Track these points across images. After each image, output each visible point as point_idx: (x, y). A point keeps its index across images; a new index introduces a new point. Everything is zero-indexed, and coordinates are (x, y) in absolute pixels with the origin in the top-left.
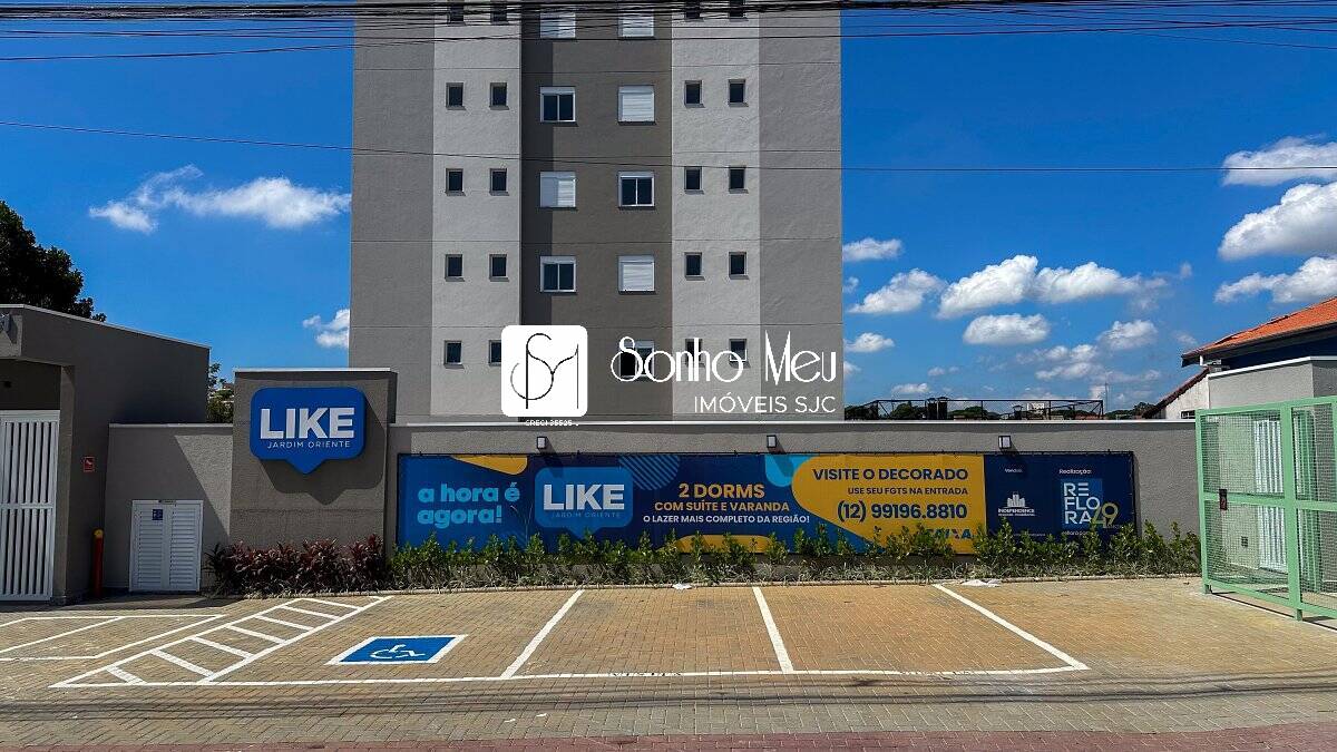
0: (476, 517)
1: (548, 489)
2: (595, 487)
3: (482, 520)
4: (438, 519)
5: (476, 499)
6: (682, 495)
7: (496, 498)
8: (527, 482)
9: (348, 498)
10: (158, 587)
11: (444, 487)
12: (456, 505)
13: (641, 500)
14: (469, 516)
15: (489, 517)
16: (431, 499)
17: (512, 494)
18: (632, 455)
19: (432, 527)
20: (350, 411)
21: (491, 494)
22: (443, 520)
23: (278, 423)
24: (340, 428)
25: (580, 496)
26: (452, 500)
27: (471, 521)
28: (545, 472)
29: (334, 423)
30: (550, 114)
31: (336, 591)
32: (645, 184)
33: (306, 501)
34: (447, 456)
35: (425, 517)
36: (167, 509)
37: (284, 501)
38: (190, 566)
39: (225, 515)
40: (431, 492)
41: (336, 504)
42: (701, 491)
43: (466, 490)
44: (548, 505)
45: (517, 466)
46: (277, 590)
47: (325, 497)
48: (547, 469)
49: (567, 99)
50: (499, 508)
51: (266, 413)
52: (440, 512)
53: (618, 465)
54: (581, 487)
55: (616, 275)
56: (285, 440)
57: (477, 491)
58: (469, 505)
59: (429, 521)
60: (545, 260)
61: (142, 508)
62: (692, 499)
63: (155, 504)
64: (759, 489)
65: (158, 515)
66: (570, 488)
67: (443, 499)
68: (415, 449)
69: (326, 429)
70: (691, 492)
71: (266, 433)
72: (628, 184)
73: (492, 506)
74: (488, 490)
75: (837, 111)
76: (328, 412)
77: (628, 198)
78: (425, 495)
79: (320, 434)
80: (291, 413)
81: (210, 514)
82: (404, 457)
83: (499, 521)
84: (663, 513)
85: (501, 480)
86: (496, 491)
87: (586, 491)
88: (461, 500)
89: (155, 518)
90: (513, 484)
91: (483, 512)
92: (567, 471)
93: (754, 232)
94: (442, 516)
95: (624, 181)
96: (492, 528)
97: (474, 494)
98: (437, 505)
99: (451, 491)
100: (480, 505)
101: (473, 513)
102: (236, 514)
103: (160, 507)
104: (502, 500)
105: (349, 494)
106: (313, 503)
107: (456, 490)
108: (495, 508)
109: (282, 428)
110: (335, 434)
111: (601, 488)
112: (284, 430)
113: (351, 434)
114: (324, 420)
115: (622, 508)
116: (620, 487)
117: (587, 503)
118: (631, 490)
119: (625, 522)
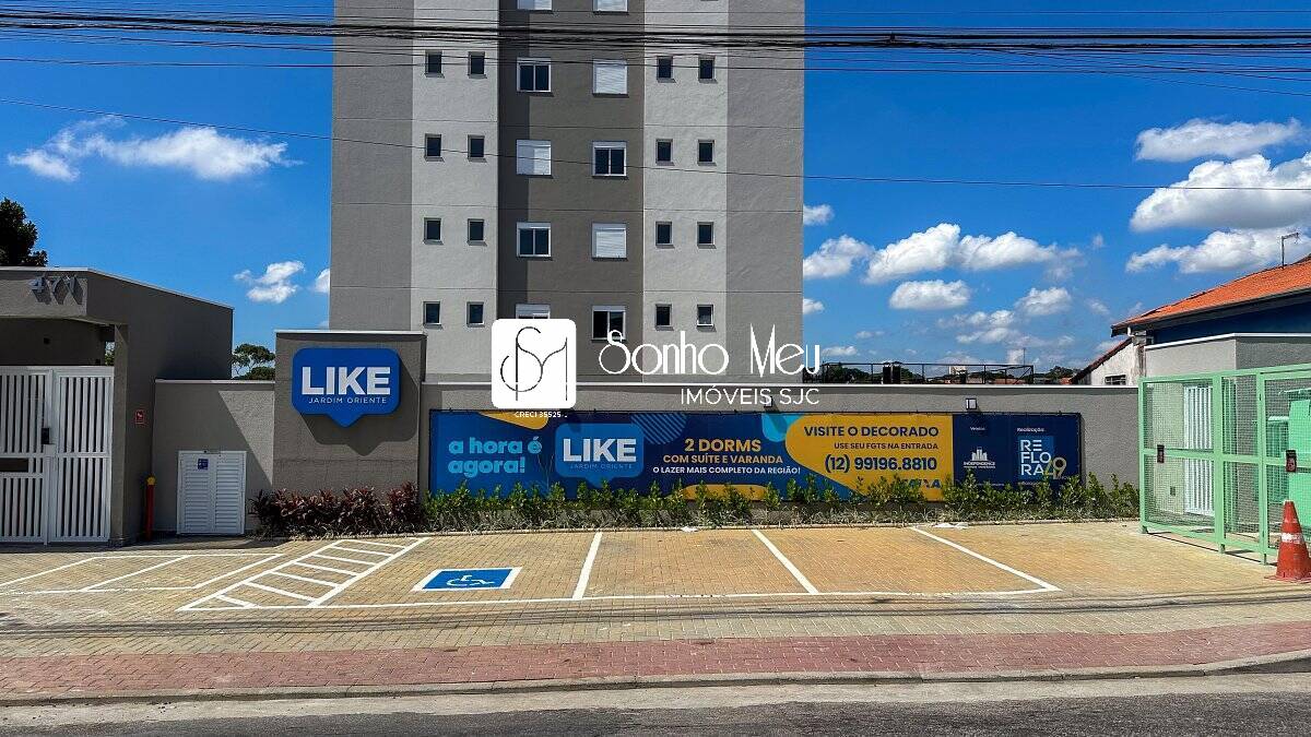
0: (501, 468)
1: (567, 443)
2: (610, 442)
3: (508, 470)
4: (467, 469)
5: (502, 451)
6: (688, 449)
7: (520, 450)
8: (547, 433)
9: (385, 449)
10: (203, 530)
11: (472, 439)
12: (482, 457)
13: (651, 453)
14: (496, 467)
15: (512, 467)
16: (461, 450)
17: (535, 447)
18: (647, 413)
19: (462, 475)
20: (387, 370)
21: (515, 447)
22: (472, 470)
23: (319, 380)
24: (377, 386)
25: (596, 449)
26: (479, 452)
27: (497, 471)
28: (565, 427)
29: (372, 381)
30: (526, 84)
31: (376, 533)
32: (618, 155)
33: (345, 452)
34: (475, 412)
35: (454, 467)
36: (212, 458)
37: (324, 451)
38: (236, 510)
39: (268, 465)
40: (461, 445)
41: (373, 455)
42: (704, 445)
43: (491, 443)
44: (568, 457)
45: (539, 422)
46: (321, 533)
47: (363, 450)
48: (567, 424)
49: (543, 71)
50: (523, 459)
51: (307, 371)
52: (468, 463)
53: (630, 421)
54: (597, 442)
55: (589, 242)
56: (325, 396)
57: (503, 444)
58: (494, 457)
59: (459, 471)
60: (521, 226)
61: (188, 458)
62: (697, 452)
63: (200, 455)
64: (756, 445)
65: (203, 464)
66: (587, 442)
67: (472, 451)
68: (445, 407)
69: (364, 386)
70: (696, 446)
71: (307, 389)
72: (602, 154)
73: (517, 457)
74: (513, 443)
75: (801, 91)
76: (366, 370)
77: (602, 168)
78: (456, 447)
79: (358, 391)
80: (331, 371)
81: (253, 464)
82: (436, 413)
83: (523, 471)
84: (671, 465)
85: (523, 434)
86: (520, 444)
87: (602, 444)
88: (488, 451)
89: (200, 467)
90: (536, 438)
91: (508, 463)
92: (584, 426)
93: (722, 203)
94: (471, 467)
95: (598, 151)
96: (516, 477)
97: (500, 447)
98: (466, 456)
99: (479, 443)
100: (506, 456)
101: (498, 464)
102: (278, 463)
103: (205, 457)
104: (525, 452)
105: (385, 446)
106: (354, 454)
107: (483, 442)
108: (519, 460)
109: (324, 385)
110: (372, 390)
111: (615, 443)
112: (325, 387)
113: (387, 391)
114: (362, 379)
115: (634, 460)
116: (633, 442)
117: (602, 456)
118: (642, 444)
119: (636, 473)
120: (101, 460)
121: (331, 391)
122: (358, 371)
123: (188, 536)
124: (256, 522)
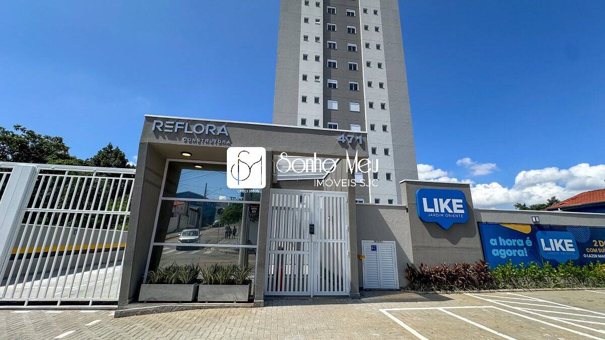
0: (517, 253)
1: (542, 240)
2: (561, 241)
3: (520, 255)
4: (501, 254)
5: (515, 245)
6: (595, 245)
7: (522, 244)
8: (532, 236)
9: (464, 242)
11: (500, 238)
12: (506, 247)
13: (581, 247)
14: (513, 253)
15: (523, 253)
16: (496, 244)
17: (529, 243)
18: (572, 227)
19: (499, 257)
20: (461, 201)
21: (520, 243)
22: (503, 254)
24: (458, 209)
25: (556, 245)
26: (505, 245)
27: (515, 255)
28: (539, 233)
29: (455, 206)
33: (445, 243)
34: (498, 225)
35: (495, 253)
36: (378, 245)
37: (436, 242)
38: (393, 276)
40: (495, 240)
41: (458, 245)
42: (602, 244)
43: (509, 240)
44: (545, 248)
45: (527, 230)
47: (454, 242)
48: (539, 231)
50: (525, 249)
51: (425, 200)
52: (501, 250)
53: (566, 231)
54: (555, 240)
56: (435, 213)
57: (514, 241)
58: (512, 248)
59: (497, 254)
61: (366, 245)
62: (599, 247)
63: (372, 243)
65: (374, 248)
66: (551, 241)
67: (501, 244)
68: (484, 220)
69: (452, 209)
70: (598, 244)
71: (426, 209)
73: (522, 248)
74: (519, 241)
78: (493, 242)
80: (435, 200)
81: (399, 249)
82: (480, 224)
83: (526, 255)
84: (591, 253)
85: (522, 236)
86: (522, 241)
87: (558, 242)
88: (508, 244)
89: (373, 250)
90: (528, 238)
91: (519, 251)
92: (548, 232)
93: (393, 167)
94: (502, 252)
96: (523, 259)
97: (513, 242)
98: (499, 247)
99: (503, 240)
100: (517, 247)
101: (515, 251)
102: (415, 248)
103: (374, 244)
104: (525, 246)
105: (463, 240)
106: (450, 244)
107: (505, 240)
108: (523, 249)
110: (456, 211)
111: (563, 241)
112: (434, 208)
113: (462, 212)
114: (450, 205)
115: (574, 251)
116: (571, 241)
117: (560, 248)
118: (575, 242)
119: (577, 257)
120: (341, 244)
121: (437, 211)
122: (448, 201)
123: (370, 290)
124: (405, 283)
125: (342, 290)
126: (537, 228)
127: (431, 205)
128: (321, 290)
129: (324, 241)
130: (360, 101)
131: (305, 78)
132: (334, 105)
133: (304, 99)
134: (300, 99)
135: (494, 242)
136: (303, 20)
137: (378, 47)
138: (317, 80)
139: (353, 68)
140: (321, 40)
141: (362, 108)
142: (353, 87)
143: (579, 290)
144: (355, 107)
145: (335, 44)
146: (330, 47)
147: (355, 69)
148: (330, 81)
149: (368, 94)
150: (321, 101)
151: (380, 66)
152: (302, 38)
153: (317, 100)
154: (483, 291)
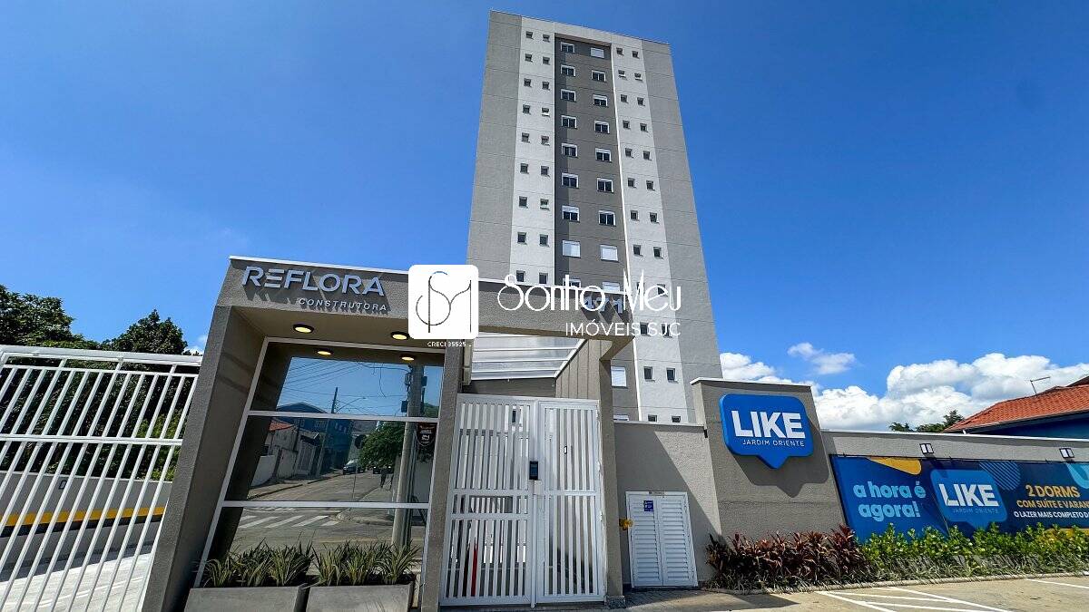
0: (901, 511)
1: (942, 487)
2: (973, 487)
3: (907, 515)
4: (874, 513)
5: (896, 495)
6: (1031, 495)
7: (909, 495)
8: (924, 478)
9: (809, 492)
11: (870, 483)
12: (882, 501)
13: (1009, 497)
14: (894, 511)
15: (912, 511)
16: (864, 494)
17: (920, 492)
18: (989, 461)
19: (871, 519)
21: (905, 491)
22: (879, 513)
24: (794, 430)
25: (966, 495)
26: (879, 496)
27: (898, 515)
28: (935, 474)
29: (788, 425)
33: (775, 493)
34: (865, 458)
35: (865, 511)
36: (657, 500)
37: (760, 493)
38: (684, 559)
40: (862, 488)
41: (800, 497)
42: (1041, 491)
43: (885, 487)
44: (948, 502)
45: (915, 468)
47: (791, 491)
48: (935, 471)
50: (914, 503)
51: (735, 414)
52: (874, 506)
53: (980, 469)
54: (964, 487)
56: (755, 438)
57: (895, 488)
58: (892, 501)
59: (868, 515)
61: (635, 500)
62: (1038, 498)
63: (645, 496)
64: (1069, 492)
65: (649, 506)
66: (957, 487)
67: (873, 495)
68: (840, 451)
69: (784, 430)
70: (1035, 492)
71: (739, 432)
73: (908, 501)
74: (902, 488)
80: (754, 415)
81: (695, 507)
82: (834, 458)
83: (918, 515)
84: (1025, 509)
85: (905, 478)
86: (907, 488)
87: (968, 489)
88: (886, 495)
89: (647, 510)
90: (918, 483)
91: (905, 507)
92: (949, 472)
94: (877, 510)
96: (916, 521)
97: (893, 491)
98: (869, 500)
99: (876, 487)
100: (900, 501)
101: (897, 507)
102: (723, 505)
103: (649, 498)
104: (915, 498)
105: (807, 488)
106: (784, 496)
107: (880, 486)
108: (912, 504)
109: (751, 427)
110: (791, 435)
111: (977, 487)
112: (753, 429)
113: (802, 435)
114: (780, 423)
115: (997, 505)
116: (989, 487)
117: (973, 501)
118: (997, 490)
119: (1003, 518)
120: (589, 498)
121: (758, 434)
122: (776, 415)
123: (644, 590)
124: (709, 574)
125: (591, 591)
126: (931, 463)
127: (747, 424)
128: (551, 592)
129: (556, 493)
130: (618, 243)
131: (523, 202)
132: (574, 250)
133: (522, 238)
134: (515, 238)
135: (860, 491)
136: (520, 109)
137: (646, 156)
138: (544, 206)
139: (605, 187)
140: (552, 141)
141: (622, 254)
142: (607, 220)
143: (1015, 578)
144: (609, 254)
145: (574, 149)
146: (567, 153)
147: (609, 189)
148: (565, 208)
149: (632, 232)
150: (551, 241)
151: (650, 186)
152: (519, 138)
153: (543, 240)
154: (849, 585)
